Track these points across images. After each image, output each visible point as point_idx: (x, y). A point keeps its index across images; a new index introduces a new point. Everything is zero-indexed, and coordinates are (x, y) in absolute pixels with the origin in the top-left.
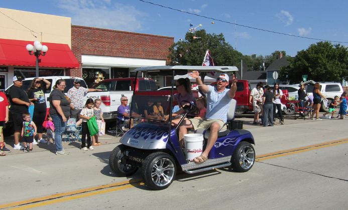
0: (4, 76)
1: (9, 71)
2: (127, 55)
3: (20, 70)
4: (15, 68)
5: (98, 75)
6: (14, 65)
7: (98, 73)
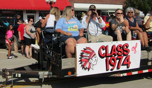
0: (34, 15)
1: (36, 13)
2: (100, 2)
3: (42, 12)
4: (39, 11)
5: (83, 14)
6: (39, 10)
7: (83, 13)
